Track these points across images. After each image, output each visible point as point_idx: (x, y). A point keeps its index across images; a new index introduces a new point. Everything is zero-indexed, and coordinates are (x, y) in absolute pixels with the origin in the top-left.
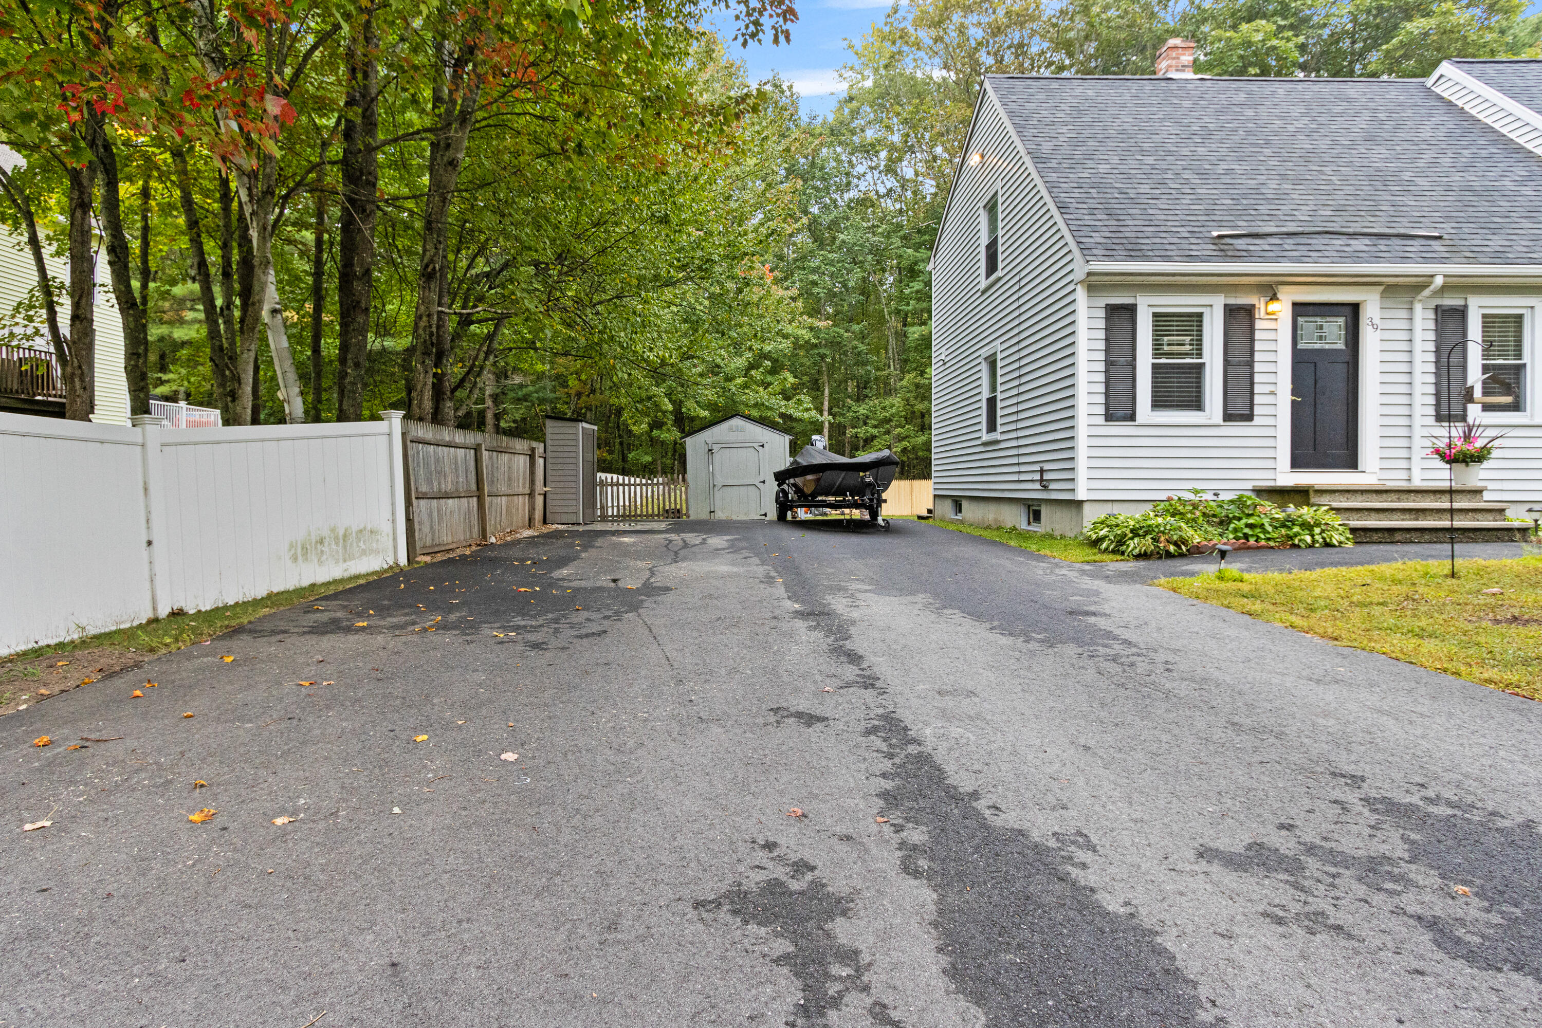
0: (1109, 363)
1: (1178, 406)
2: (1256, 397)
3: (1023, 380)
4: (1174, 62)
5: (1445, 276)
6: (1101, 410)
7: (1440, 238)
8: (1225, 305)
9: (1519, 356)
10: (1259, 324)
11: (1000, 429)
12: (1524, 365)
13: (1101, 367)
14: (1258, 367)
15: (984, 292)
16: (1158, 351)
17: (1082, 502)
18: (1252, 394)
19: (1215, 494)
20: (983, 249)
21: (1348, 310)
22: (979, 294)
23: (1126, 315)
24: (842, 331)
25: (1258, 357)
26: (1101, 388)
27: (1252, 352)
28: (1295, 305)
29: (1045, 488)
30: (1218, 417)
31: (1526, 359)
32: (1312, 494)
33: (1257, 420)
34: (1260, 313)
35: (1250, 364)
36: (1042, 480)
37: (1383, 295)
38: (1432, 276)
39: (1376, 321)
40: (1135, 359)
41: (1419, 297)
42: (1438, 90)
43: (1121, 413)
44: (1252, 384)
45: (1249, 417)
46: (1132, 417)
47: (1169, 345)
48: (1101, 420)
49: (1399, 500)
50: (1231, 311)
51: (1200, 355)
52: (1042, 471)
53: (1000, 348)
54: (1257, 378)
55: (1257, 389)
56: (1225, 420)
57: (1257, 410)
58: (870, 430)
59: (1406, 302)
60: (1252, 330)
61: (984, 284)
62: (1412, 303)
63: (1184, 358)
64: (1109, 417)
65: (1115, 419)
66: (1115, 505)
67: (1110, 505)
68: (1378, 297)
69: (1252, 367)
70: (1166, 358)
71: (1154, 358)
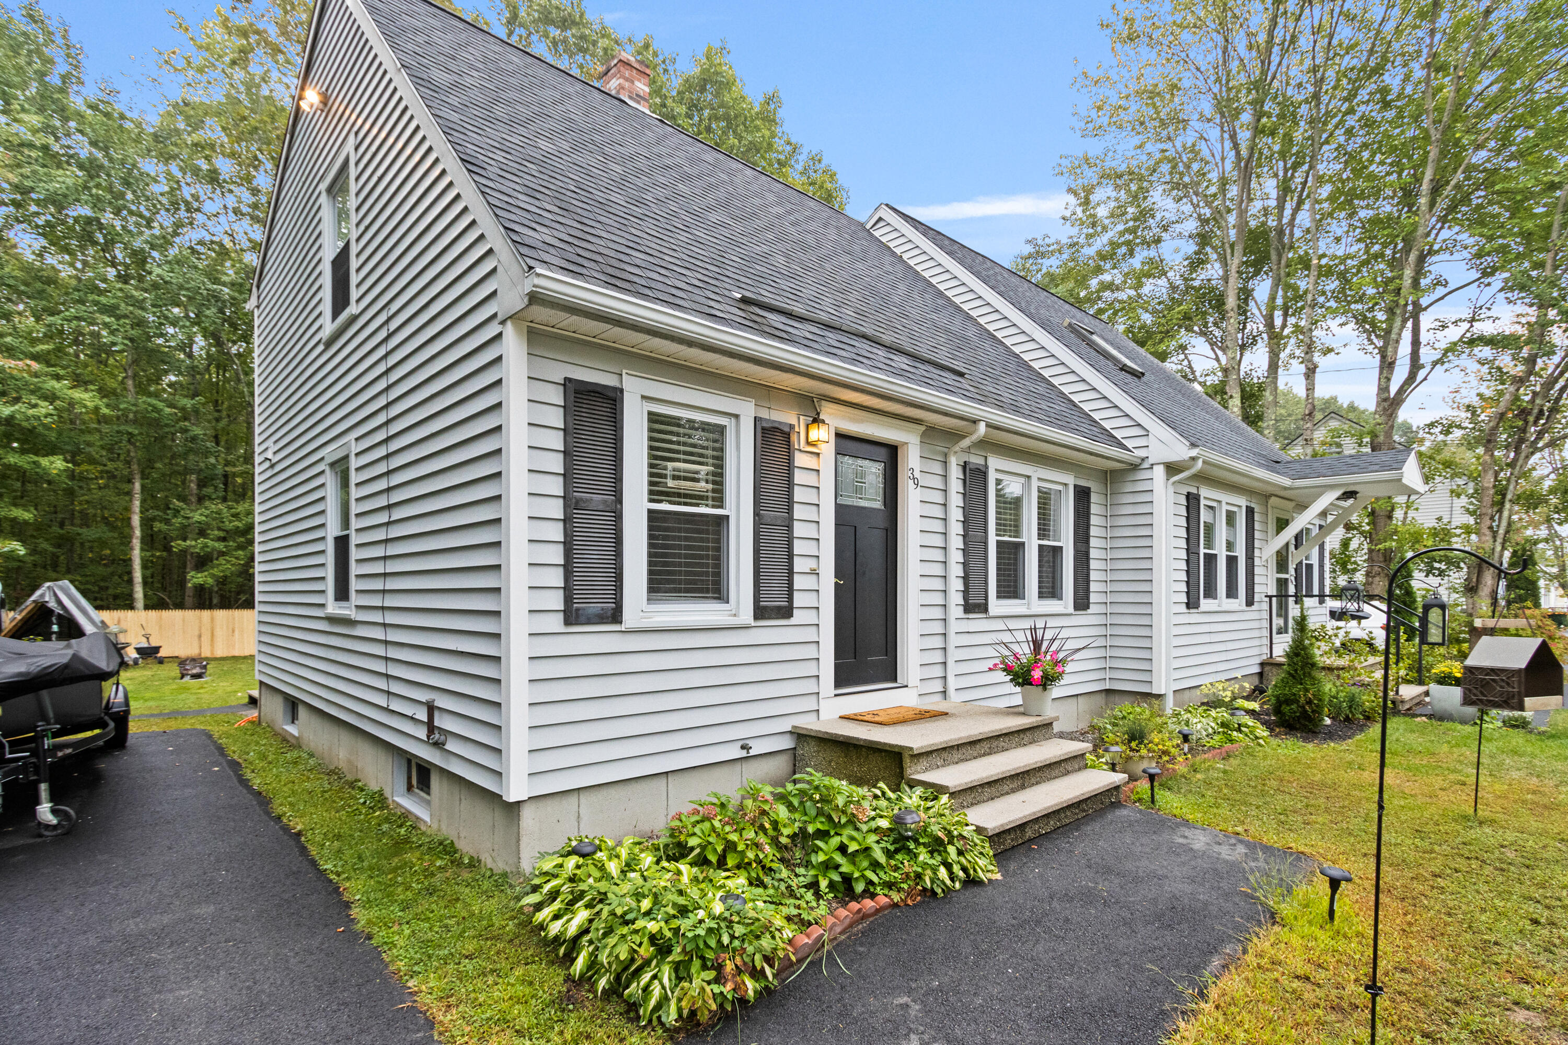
0: (571, 504)
1: (687, 591)
2: (796, 578)
3: (397, 514)
4: (626, 84)
6: (556, 601)
7: (962, 375)
8: (756, 420)
9: (1017, 533)
10: (798, 459)
11: (355, 599)
13: (556, 509)
14: (799, 530)
15: (329, 345)
16: (657, 487)
17: (519, 803)
18: (791, 572)
19: (743, 747)
20: (326, 267)
21: (883, 453)
22: (321, 347)
23: (604, 408)
25: (797, 511)
26: (556, 555)
27: (790, 504)
28: (838, 435)
29: (438, 745)
30: (746, 615)
31: (1024, 538)
32: (907, 761)
33: (799, 617)
34: (799, 441)
35: (788, 522)
36: (431, 727)
37: (924, 439)
38: (975, 422)
39: (917, 474)
40: (618, 500)
41: (957, 448)
42: (877, 234)
43: (594, 608)
44: (790, 556)
45: (786, 612)
46: (615, 616)
47: (675, 478)
48: (556, 623)
51: (719, 501)
52: (431, 708)
53: (355, 448)
54: (797, 547)
55: (797, 565)
56: (756, 618)
57: (797, 600)
59: (940, 453)
60: (790, 467)
61: (328, 329)
62: (946, 454)
63: (697, 505)
64: (572, 616)
65: (583, 619)
66: (584, 798)
67: (573, 800)
68: (919, 439)
69: (790, 528)
70: (671, 503)
71: (651, 501)
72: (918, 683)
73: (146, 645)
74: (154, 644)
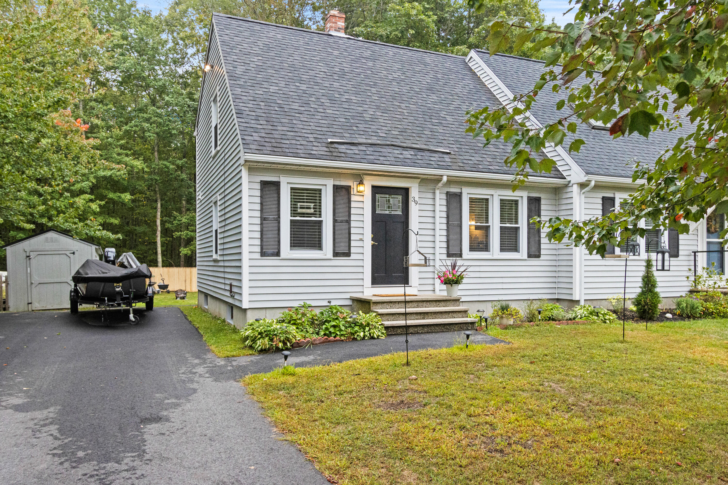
0: (263, 219)
1: (307, 246)
2: (352, 242)
3: (228, 222)
4: (334, 25)
5: (447, 176)
6: (258, 249)
7: (449, 153)
8: (334, 185)
9: (487, 221)
10: (353, 198)
11: (219, 252)
12: (489, 226)
13: (258, 221)
14: (353, 224)
15: (214, 158)
16: (294, 212)
17: (246, 310)
18: (350, 240)
19: (329, 302)
20: (213, 129)
21: (403, 192)
22: (211, 159)
23: (274, 188)
24: (168, 164)
25: (353, 218)
26: (258, 235)
27: (349, 214)
28: (373, 187)
29: (232, 297)
30: (330, 255)
31: (490, 224)
33: (353, 256)
34: (354, 191)
35: (348, 222)
36: (231, 291)
37: (420, 184)
38: (442, 176)
39: (417, 199)
40: (279, 217)
41: (437, 187)
42: (470, 65)
43: (270, 251)
44: (350, 234)
45: (348, 254)
46: (278, 254)
47: (301, 208)
48: (258, 256)
49: (418, 307)
50: (336, 188)
51: (320, 215)
52: (231, 285)
53: (219, 198)
54: (353, 231)
55: (353, 237)
56: (334, 256)
57: (353, 250)
58: (189, 233)
59: (431, 189)
60: (349, 201)
61: (214, 152)
62: (434, 189)
63: (311, 217)
64: (263, 254)
65: (266, 255)
66: (268, 311)
67: (264, 311)
68: (417, 185)
69: (349, 224)
70: (300, 217)
71: (291, 216)
72: (418, 286)
73: (162, 284)
74: (166, 283)
